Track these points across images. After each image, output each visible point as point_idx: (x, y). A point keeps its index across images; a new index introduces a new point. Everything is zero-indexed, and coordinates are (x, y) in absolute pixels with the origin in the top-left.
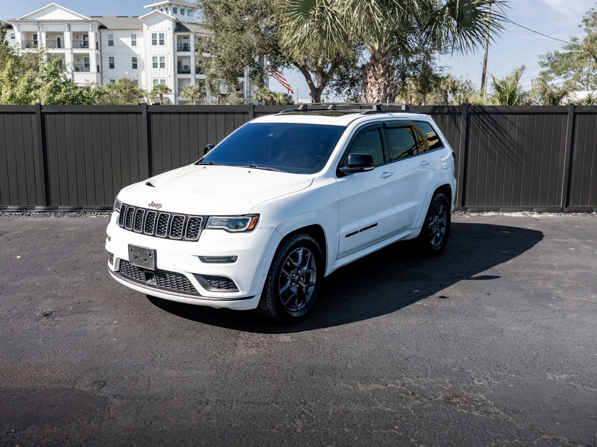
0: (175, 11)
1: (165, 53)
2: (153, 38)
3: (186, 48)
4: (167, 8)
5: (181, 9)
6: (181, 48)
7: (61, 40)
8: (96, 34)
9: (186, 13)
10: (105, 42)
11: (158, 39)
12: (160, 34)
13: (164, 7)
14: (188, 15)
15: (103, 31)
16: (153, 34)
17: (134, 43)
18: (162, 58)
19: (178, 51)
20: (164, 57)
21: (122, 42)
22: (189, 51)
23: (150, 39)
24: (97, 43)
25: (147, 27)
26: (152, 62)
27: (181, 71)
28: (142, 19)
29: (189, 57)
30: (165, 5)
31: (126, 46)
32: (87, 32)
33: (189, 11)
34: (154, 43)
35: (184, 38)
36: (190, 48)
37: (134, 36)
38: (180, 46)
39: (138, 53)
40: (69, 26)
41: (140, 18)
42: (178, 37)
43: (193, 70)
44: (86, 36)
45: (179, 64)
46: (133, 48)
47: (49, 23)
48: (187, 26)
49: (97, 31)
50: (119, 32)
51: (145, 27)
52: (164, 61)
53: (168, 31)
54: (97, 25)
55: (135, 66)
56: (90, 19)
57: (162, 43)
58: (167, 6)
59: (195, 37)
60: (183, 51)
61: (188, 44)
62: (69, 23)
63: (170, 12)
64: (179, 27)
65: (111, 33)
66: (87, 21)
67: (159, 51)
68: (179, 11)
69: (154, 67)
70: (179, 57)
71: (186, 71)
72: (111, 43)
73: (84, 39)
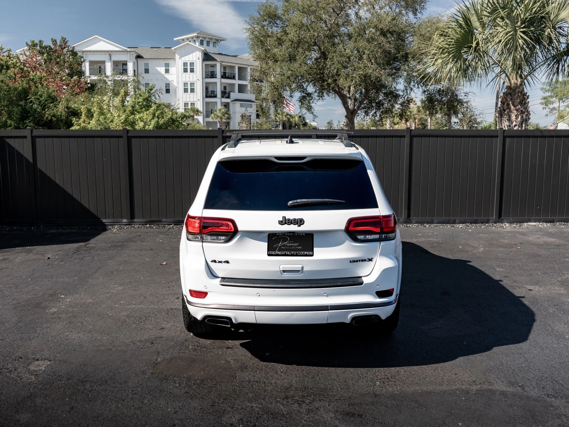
0: (202, 43)
1: (195, 80)
2: (184, 66)
3: (213, 75)
4: (195, 40)
5: (207, 41)
6: (208, 75)
7: (103, 67)
8: (134, 63)
9: (211, 45)
10: (142, 69)
11: (189, 68)
12: (190, 63)
13: (192, 39)
14: (213, 47)
15: (140, 61)
16: (184, 63)
17: (167, 71)
18: (192, 84)
19: (206, 78)
20: (194, 83)
21: (156, 70)
22: (216, 77)
23: (181, 68)
24: (135, 71)
25: (179, 57)
26: (183, 88)
27: (208, 95)
28: (175, 49)
29: (215, 83)
30: (193, 38)
31: (160, 73)
32: (127, 61)
33: (213, 42)
34: (185, 71)
35: (211, 66)
36: (216, 75)
37: (167, 65)
38: (208, 73)
39: (170, 80)
40: (110, 55)
41: (173, 49)
42: (206, 65)
43: (219, 94)
44: (125, 64)
45: (207, 89)
46: (167, 76)
47: (92, 53)
48: (213, 56)
49: (135, 60)
50: (154, 61)
51: (177, 57)
52: (194, 87)
53: (198, 61)
54: (135, 55)
55: (168, 91)
56: (129, 50)
57: (192, 71)
58: (195, 39)
59: (221, 65)
60: (210, 77)
61: (214, 72)
62: (110, 53)
63: (197, 44)
64: (207, 57)
65: (146, 62)
66: (127, 51)
67: (189, 77)
68: (205, 43)
69: (185, 92)
70: (206, 83)
71: (213, 95)
72: (147, 71)
73: (122, 67)
